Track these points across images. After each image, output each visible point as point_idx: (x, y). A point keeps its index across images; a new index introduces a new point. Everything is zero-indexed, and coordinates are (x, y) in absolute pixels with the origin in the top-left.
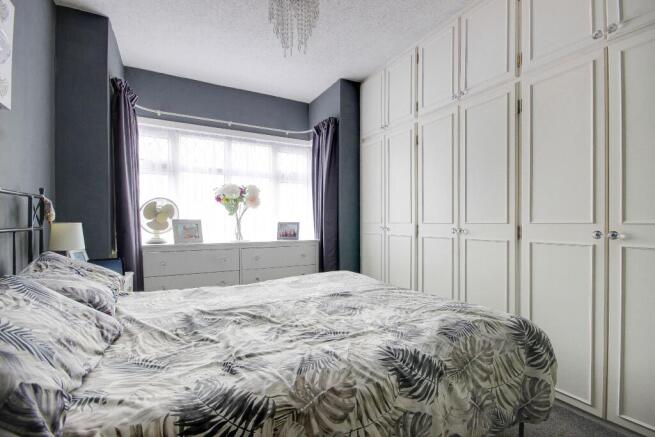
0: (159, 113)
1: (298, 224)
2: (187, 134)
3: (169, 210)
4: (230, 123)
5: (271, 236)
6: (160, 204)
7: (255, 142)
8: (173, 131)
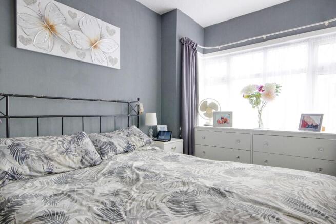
0: (219, 47)
1: (321, 116)
2: (236, 54)
3: (214, 106)
4: (264, 37)
5: (293, 126)
6: (209, 102)
7: (289, 44)
8: (227, 56)
